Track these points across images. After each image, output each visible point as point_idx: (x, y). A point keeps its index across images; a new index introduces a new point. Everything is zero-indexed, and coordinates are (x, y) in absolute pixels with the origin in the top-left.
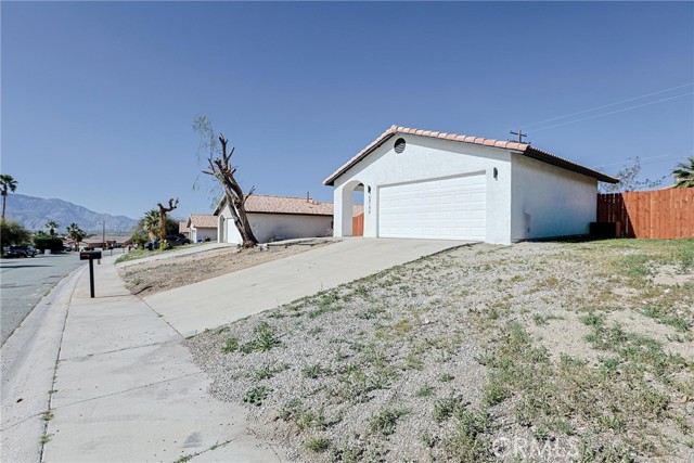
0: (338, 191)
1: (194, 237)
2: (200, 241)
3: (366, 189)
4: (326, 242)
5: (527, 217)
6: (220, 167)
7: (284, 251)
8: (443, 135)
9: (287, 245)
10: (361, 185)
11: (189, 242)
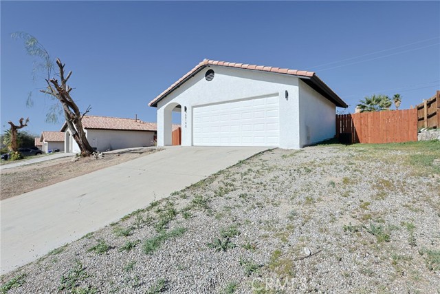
0: (161, 111)
1: (46, 149)
2: (50, 152)
3: (183, 109)
4: (152, 150)
5: (307, 128)
6: (56, 86)
7: (117, 159)
8: (246, 66)
9: (119, 154)
10: (179, 106)
11: (41, 153)
